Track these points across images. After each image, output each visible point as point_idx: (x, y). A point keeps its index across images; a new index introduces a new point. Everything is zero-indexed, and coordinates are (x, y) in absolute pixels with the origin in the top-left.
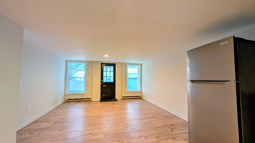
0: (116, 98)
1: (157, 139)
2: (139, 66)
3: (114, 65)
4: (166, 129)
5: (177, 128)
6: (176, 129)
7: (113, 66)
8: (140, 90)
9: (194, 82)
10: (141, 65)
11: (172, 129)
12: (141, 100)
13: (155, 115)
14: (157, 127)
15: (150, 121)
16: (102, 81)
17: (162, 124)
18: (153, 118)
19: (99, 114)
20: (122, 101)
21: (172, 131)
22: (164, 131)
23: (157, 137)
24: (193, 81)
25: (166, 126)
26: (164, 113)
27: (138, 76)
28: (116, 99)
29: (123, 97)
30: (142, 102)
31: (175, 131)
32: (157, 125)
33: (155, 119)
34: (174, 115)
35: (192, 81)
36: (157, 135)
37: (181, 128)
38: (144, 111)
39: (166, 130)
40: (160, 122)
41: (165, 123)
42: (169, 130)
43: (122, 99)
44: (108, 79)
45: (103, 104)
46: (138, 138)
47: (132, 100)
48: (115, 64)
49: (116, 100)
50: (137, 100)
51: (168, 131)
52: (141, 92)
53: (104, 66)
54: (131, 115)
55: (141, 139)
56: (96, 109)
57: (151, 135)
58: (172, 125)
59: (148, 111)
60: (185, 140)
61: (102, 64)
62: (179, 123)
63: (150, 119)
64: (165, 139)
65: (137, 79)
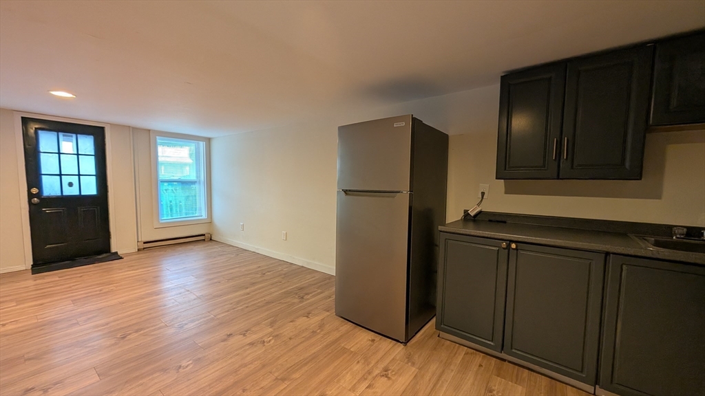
0: (113, 250)
1: (272, 327)
2: (202, 145)
3: (98, 133)
4: (289, 300)
5: (311, 293)
6: (311, 295)
7: (92, 137)
8: (204, 215)
9: (349, 195)
10: (208, 141)
11: (302, 298)
12: (210, 243)
13: (259, 276)
14: (268, 303)
15: (249, 294)
16: (34, 191)
17: (277, 293)
18: (253, 284)
19: (44, 316)
20: (142, 255)
21: (303, 302)
22: (285, 305)
23: (272, 324)
24: (346, 190)
25: (287, 294)
26: (280, 268)
27: (198, 176)
28: (116, 253)
29: (145, 243)
30: (215, 250)
31: (308, 299)
32: (267, 298)
33: (260, 285)
34: (303, 267)
35: (346, 192)
36: (270, 320)
37: (319, 291)
38: (226, 273)
39: (289, 302)
40: (273, 290)
41: (284, 288)
42: (296, 301)
43: (139, 250)
44: (71, 184)
45: (58, 279)
46: (224, 340)
47: (180, 248)
48: (103, 128)
49: (113, 257)
50: (200, 247)
51: (294, 303)
52: (210, 222)
53: (40, 132)
54: (188, 291)
55: (232, 340)
56: (19, 302)
57: (258, 324)
58: (301, 289)
59: (237, 269)
60: (328, 311)
61: (25, 121)
62: (314, 281)
63: (247, 288)
64: (291, 322)
65: (193, 183)
